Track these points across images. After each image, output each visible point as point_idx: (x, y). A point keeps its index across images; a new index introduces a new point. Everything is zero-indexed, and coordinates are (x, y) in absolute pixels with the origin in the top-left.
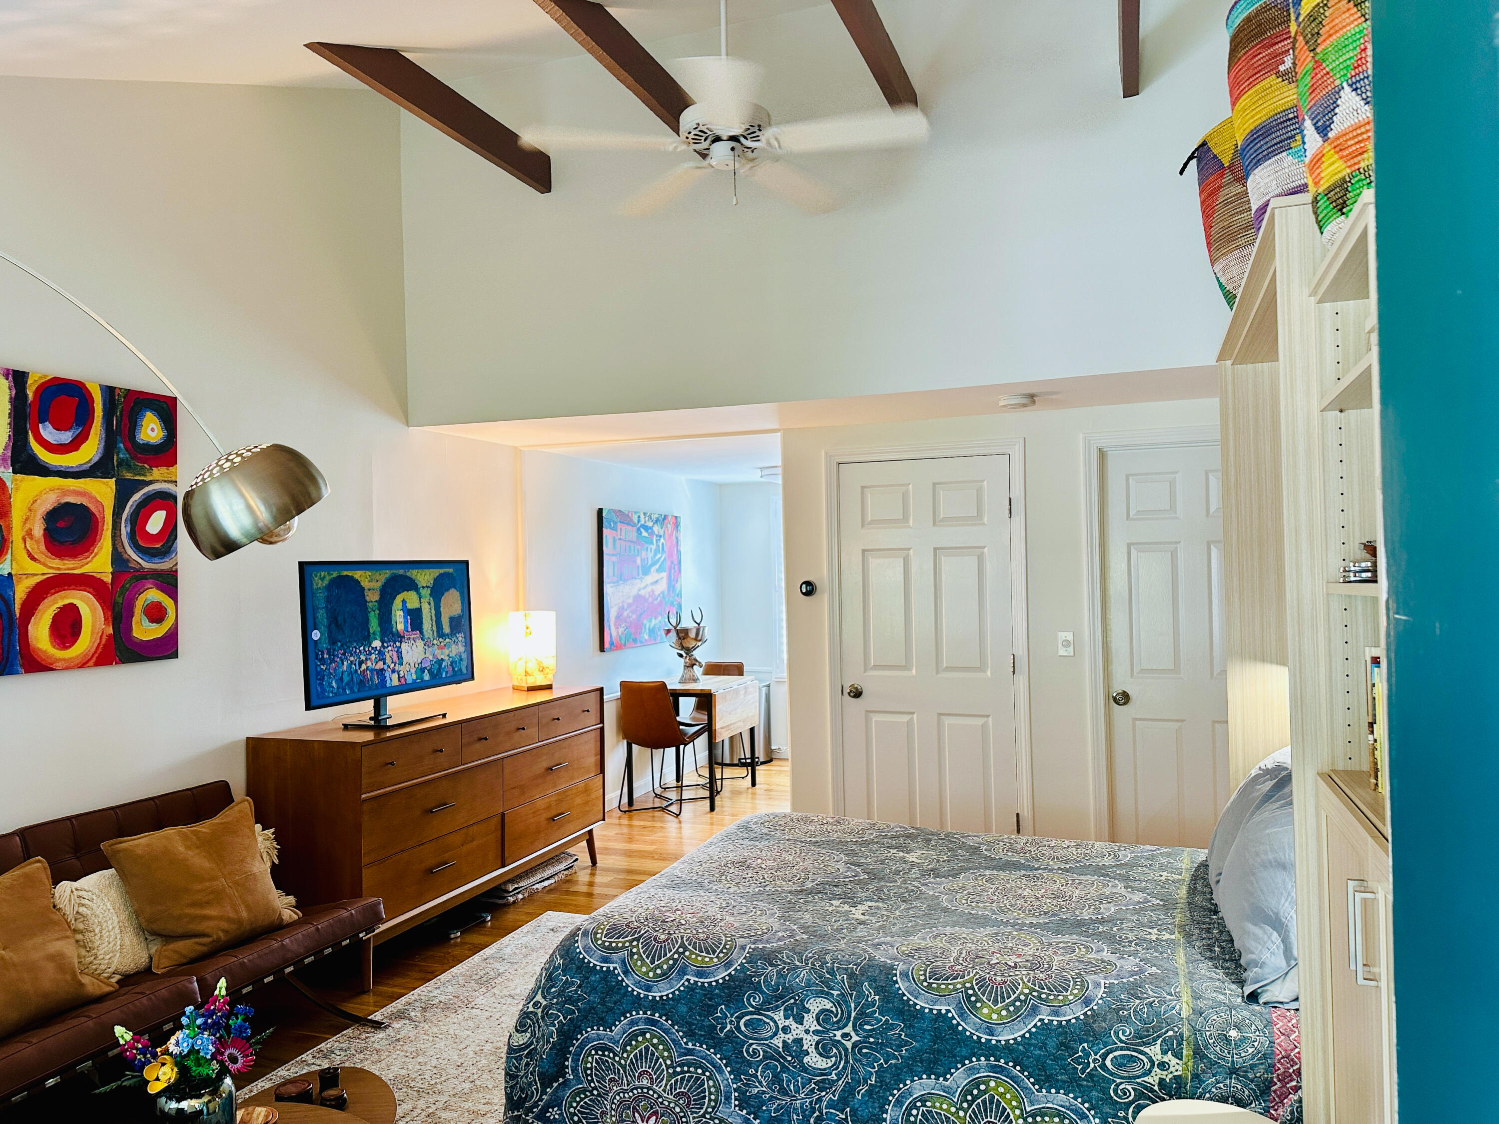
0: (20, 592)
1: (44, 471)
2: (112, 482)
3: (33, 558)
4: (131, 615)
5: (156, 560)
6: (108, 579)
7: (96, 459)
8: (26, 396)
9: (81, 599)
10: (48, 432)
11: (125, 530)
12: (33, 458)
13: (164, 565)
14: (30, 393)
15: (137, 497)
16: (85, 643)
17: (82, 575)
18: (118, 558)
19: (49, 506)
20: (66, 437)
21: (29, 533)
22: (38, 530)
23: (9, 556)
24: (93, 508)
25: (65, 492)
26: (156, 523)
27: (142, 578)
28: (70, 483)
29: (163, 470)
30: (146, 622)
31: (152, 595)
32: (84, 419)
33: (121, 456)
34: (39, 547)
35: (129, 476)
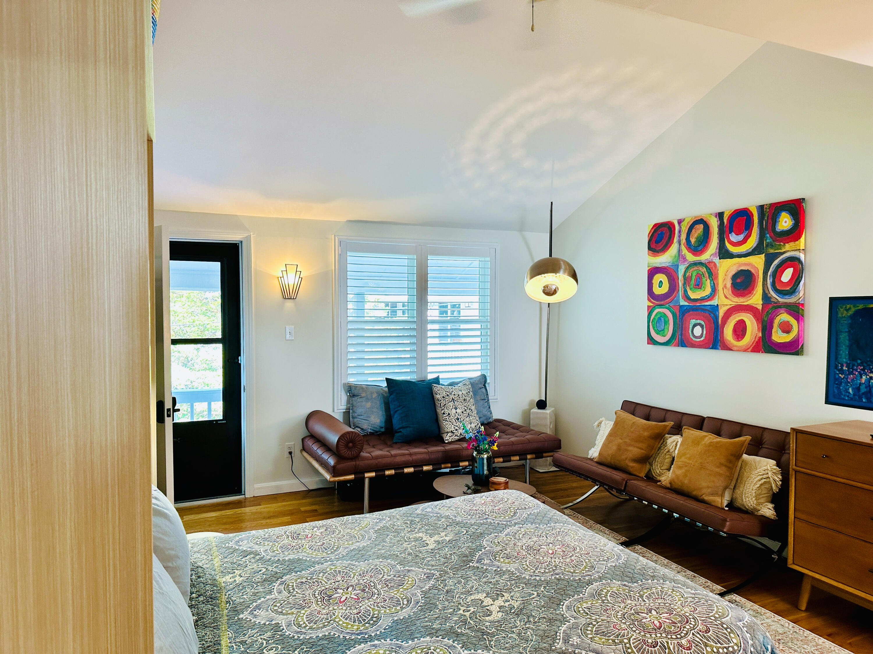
0: (721, 313)
1: (731, 256)
2: (763, 256)
3: (726, 297)
4: (771, 327)
5: (787, 297)
6: (760, 307)
7: (755, 245)
8: (724, 223)
9: (746, 317)
10: (734, 237)
11: (769, 281)
12: (727, 251)
13: (791, 300)
14: (725, 221)
15: (776, 262)
16: (748, 339)
17: (747, 305)
18: (766, 297)
19: (734, 273)
20: (741, 237)
21: (725, 286)
22: (729, 284)
23: (717, 297)
24: (753, 271)
25: (741, 265)
26: (787, 275)
27: (778, 307)
28: (743, 260)
29: (792, 244)
30: (780, 331)
31: (784, 317)
32: (749, 227)
33: (768, 241)
34: (729, 292)
35: (772, 251)
